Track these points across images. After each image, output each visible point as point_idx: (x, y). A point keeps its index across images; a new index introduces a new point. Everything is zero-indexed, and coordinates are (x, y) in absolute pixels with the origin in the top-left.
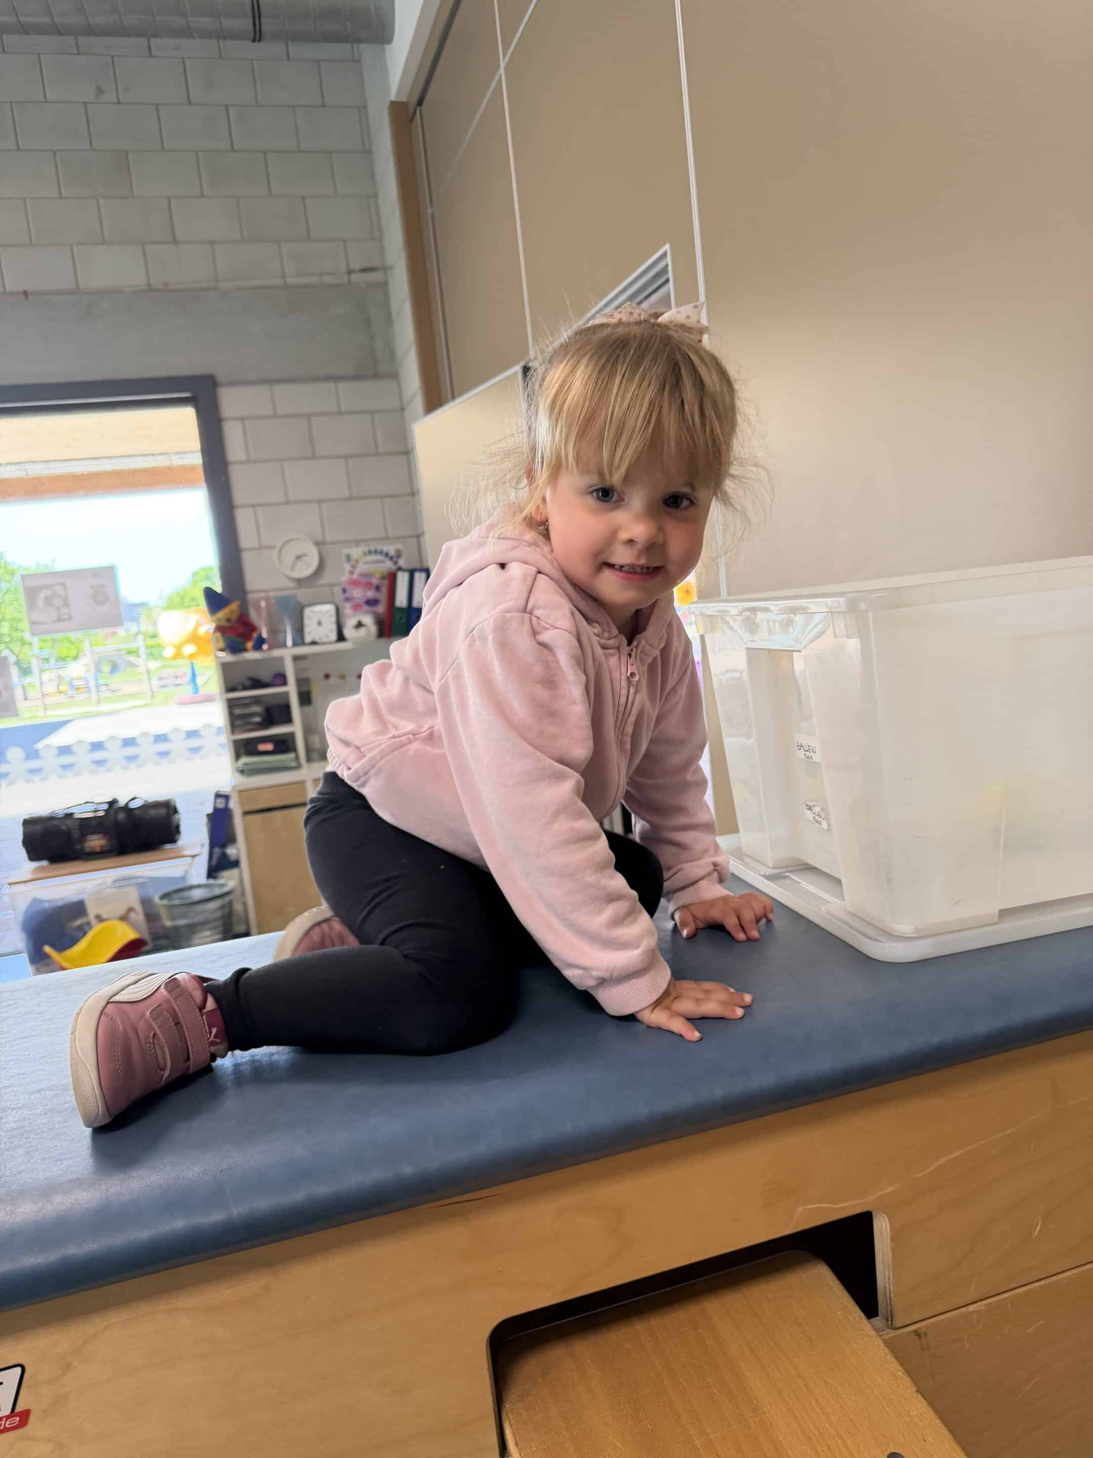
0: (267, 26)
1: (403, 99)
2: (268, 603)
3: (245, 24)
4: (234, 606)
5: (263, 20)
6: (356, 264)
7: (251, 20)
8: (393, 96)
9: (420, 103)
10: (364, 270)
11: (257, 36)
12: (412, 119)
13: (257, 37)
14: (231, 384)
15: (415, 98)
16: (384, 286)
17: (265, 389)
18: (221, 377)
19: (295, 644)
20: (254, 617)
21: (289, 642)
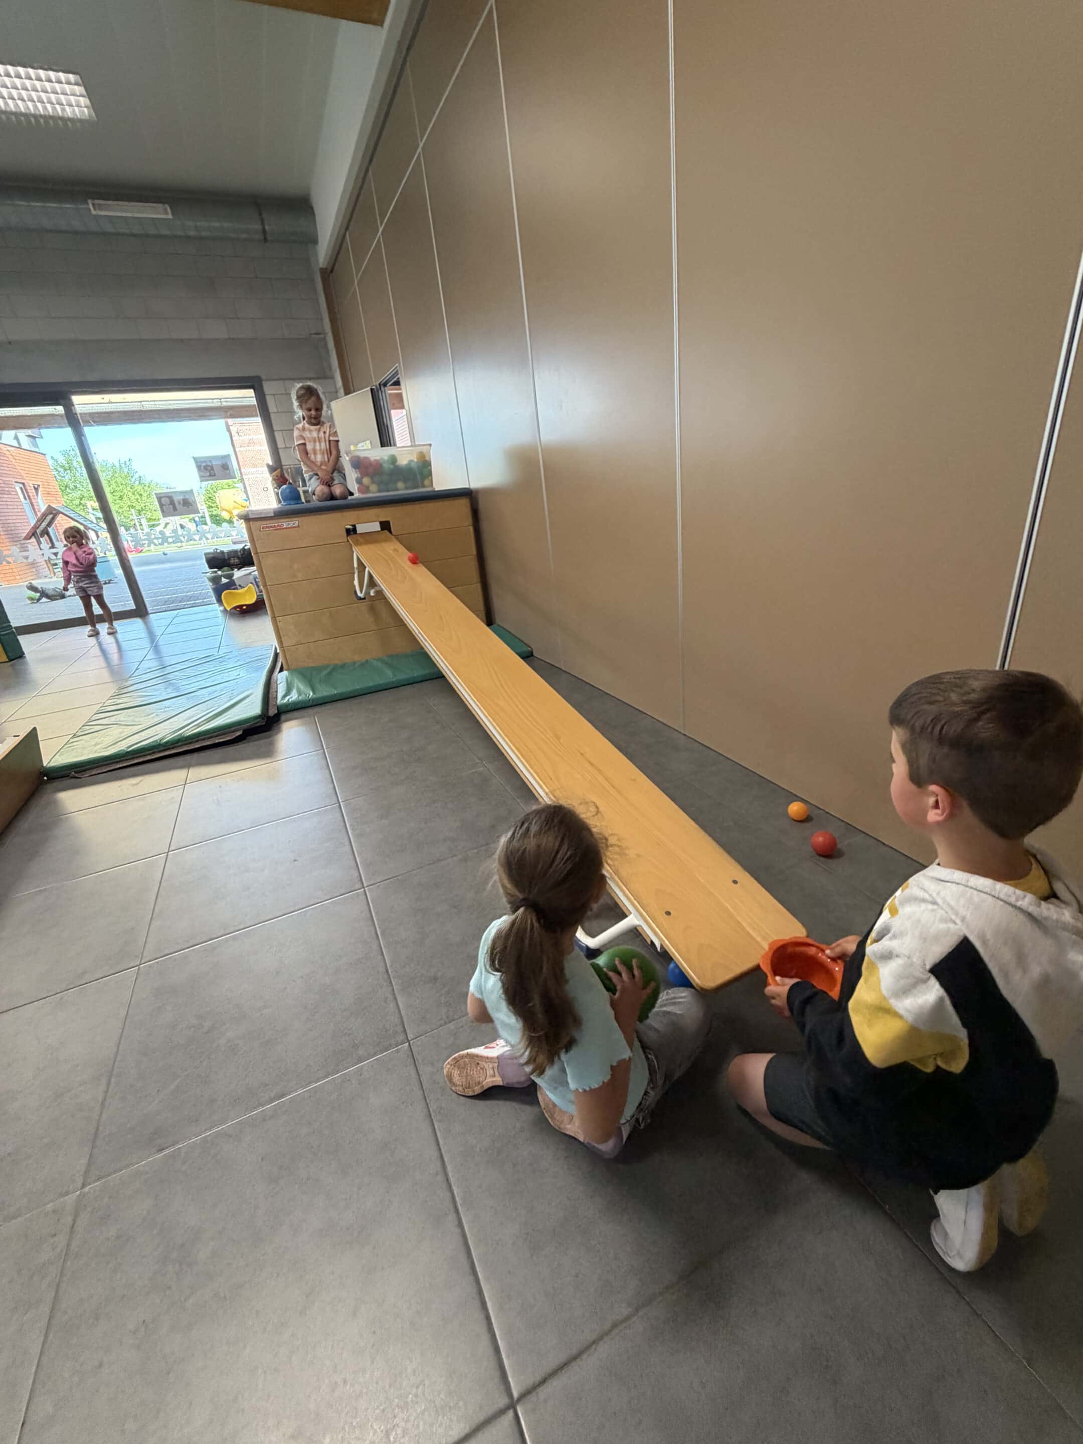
0: (270, 237)
1: (325, 267)
2: (291, 471)
4: (279, 470)
5: (267, 236)
6: (313, 332)
7: (262, 236)
8: (321, 265)
9: (331, 272)
10: (316, 334)
12: (328, 276)
13: (265, 241)
14: (267, 380)
15: (329, 270)
16: (324, 339)
17: (281, 382)
18: (263, 377)
19: (303, 486)
20: (286, 475)
21: (301, 486)
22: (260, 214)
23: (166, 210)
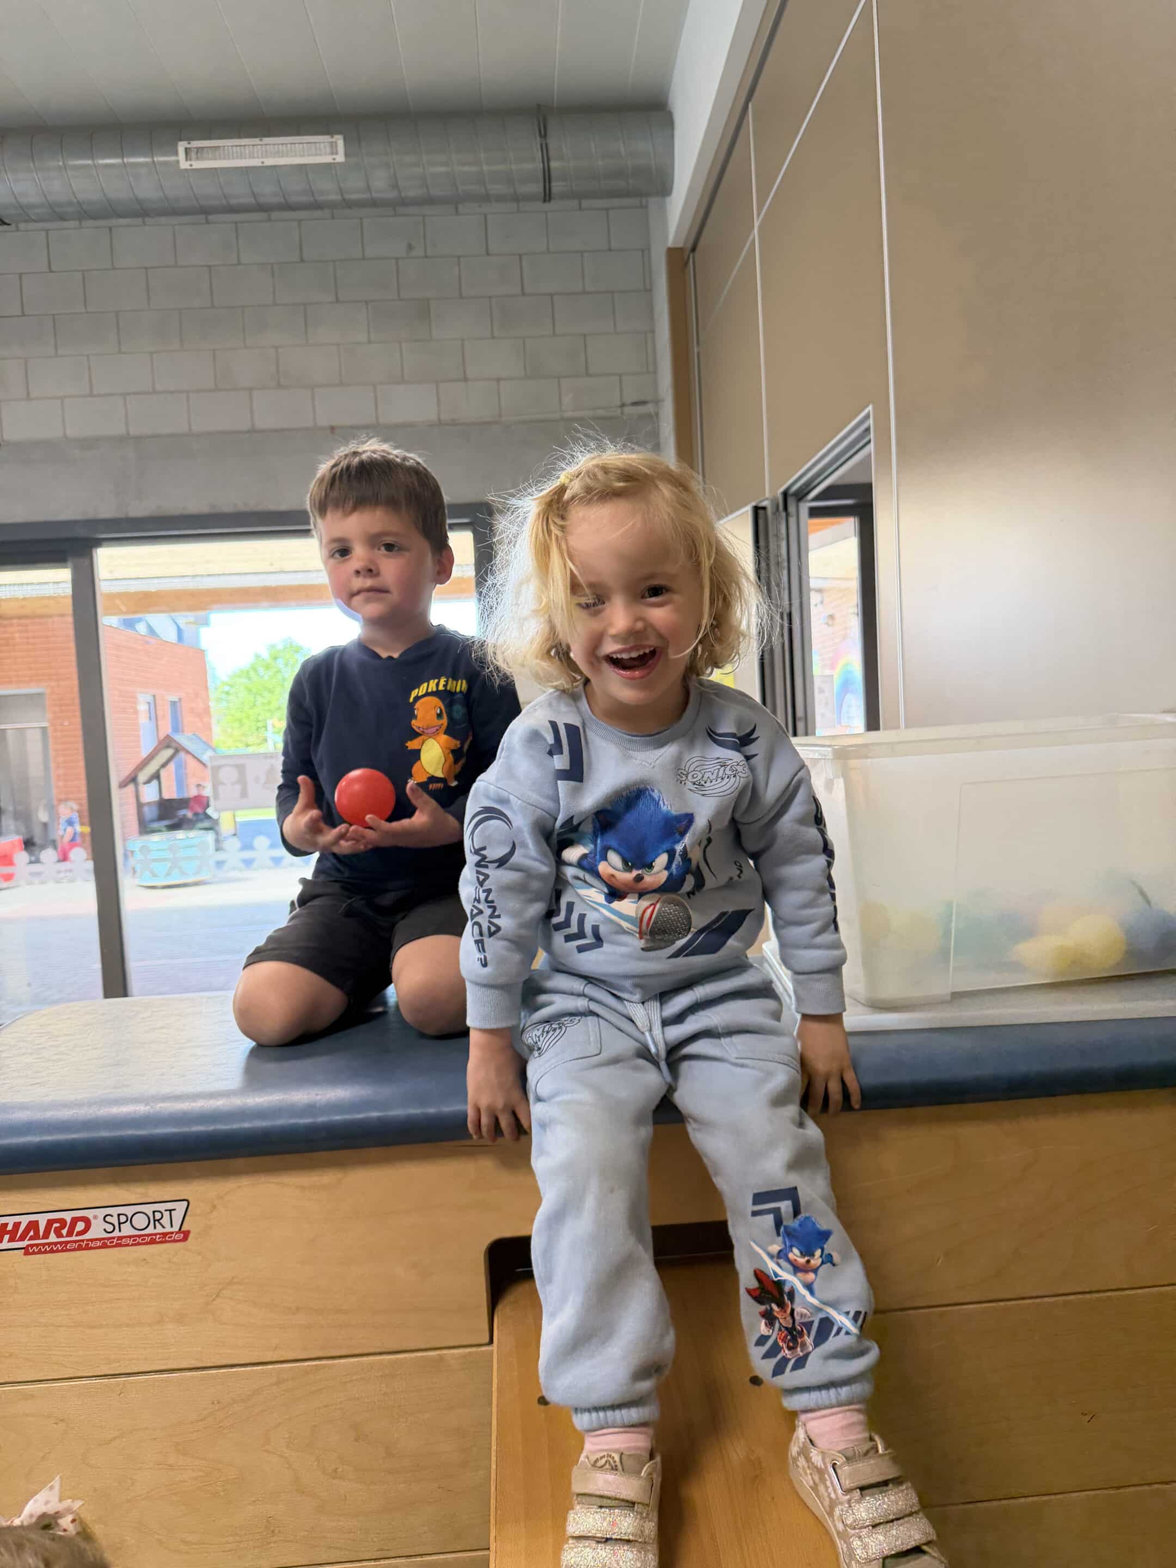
0: (557, 187)
1: (680, 245)
3: (537, 188)
5: (553, 184)
6: (630, 397)
7: (541, 185)
8: (670, 243)
9: (693, 249)
10: (635, 404)
11: (547, 196)
12: (686, 263)
13: (547, 198)
15: (689, 246)
18: (496, 505)
22: (544, 135)
23: (333, 146)
